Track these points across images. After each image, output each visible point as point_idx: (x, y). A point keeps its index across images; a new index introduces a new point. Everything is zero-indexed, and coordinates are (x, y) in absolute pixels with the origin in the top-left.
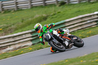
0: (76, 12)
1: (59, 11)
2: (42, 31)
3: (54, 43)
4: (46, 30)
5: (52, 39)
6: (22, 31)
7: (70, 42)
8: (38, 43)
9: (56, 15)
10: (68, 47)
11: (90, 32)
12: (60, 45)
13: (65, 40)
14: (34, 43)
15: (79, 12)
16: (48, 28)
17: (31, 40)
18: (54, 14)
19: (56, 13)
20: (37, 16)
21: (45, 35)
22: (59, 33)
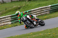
0: (38, 5)
1: (28, 4)
2: (20, 16)
3: (27, 23)
4: (23, 15)
5: (26, 20)
6: (6, 15)
7: (37, 23)
8: (15, 23)
9: (26, 7)
10: (35, 26)
11: (46, 17)
12: (31, 24)
13: (34, 21)
14: (12, 22)
15: (39, 5)
16: (24, 14)
17: (11, 21)
18: (25, 6)
19: (26, 5)
20: (15, 7)
21: (22, 18)
22: (30, 17)
